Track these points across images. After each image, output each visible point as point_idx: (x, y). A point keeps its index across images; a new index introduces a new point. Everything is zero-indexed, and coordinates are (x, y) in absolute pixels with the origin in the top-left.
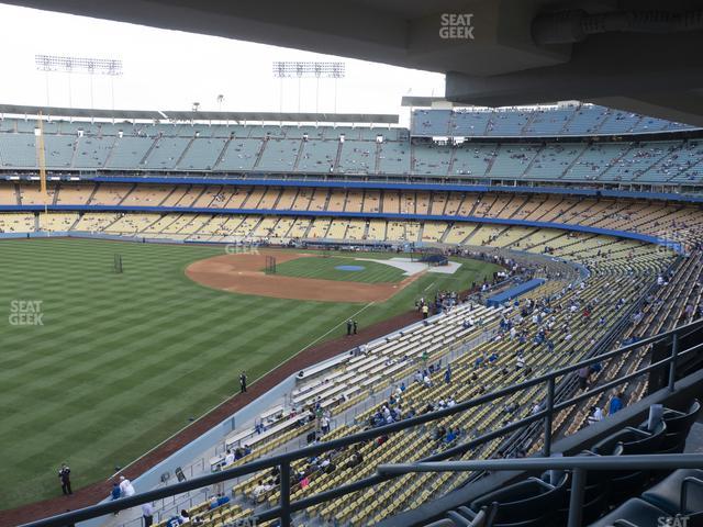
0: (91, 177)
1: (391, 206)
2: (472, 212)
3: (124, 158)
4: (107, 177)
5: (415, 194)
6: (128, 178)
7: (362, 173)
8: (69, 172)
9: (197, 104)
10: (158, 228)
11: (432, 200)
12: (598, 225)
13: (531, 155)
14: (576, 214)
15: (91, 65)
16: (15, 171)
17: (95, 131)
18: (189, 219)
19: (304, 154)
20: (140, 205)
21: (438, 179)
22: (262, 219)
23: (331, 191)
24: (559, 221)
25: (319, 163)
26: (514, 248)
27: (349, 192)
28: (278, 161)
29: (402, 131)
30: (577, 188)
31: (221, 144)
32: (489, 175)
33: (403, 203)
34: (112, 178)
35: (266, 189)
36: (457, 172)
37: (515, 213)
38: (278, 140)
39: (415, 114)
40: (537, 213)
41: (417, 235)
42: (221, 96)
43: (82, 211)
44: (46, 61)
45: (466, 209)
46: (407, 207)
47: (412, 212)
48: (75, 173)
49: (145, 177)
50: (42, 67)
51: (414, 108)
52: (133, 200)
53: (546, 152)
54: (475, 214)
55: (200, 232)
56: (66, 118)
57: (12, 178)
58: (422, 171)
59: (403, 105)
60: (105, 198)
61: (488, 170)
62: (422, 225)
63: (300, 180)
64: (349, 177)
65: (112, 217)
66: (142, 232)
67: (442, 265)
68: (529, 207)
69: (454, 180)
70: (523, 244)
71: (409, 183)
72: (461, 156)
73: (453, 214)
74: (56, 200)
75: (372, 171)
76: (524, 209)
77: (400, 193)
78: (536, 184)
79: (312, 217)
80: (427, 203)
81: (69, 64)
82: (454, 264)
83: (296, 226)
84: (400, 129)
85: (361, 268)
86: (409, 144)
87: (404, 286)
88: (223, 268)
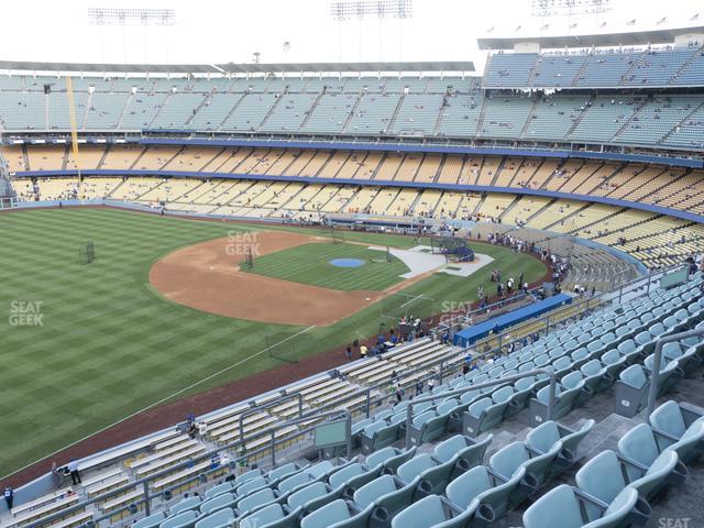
0: (136, 139)
1: (450, 174)
2: (545, 183)
3: (171, 118)
4: (153, 140)
5: (483, 159)
6: (172, 140)
7: (418, 135)
8: (115, 134)
9: (257, 54)
10: (192, 197)
11: (501, 167)
12: (696, 211)
13: (628, 112)
15: (144, 17)
16: (62, 134)
17: (149, 87)
18: (228, 185)
19: (361, 107)
20: (182, 169)
21: (509, 142)
22: (305, 187)
23: (386, 155)
24: (650, 201)
26: (582, 235)
27: (405, 156)
28: (329, 120)
29: (477, 81)
30: (679, 157)
31: (272, 99)
32: (570, 137)
33: (467, 168)
34: (158, 139)
35: (316, 152)
36: (533, 133)
37: (599, 187)
38: (334, 94)
39: (492, 61)
40: (629, 187)
41: (471, 210)
42: (287, 43)
43: (126, 175)
44: (99, 14)
45: (539, 178)
46: (468, 175)
47: (472, 182)
48: (123, 134)
49: (190, 138)
50: (95, 21)
51: (496, 52)
52: (178, 164)
54: (548, 187)
55: (233, 203)
56: (121, 75)
57: (59, 141)
58: (491, 132)
59: (481, 48)
60: (151, 161)
61: (571, 131)
62: (483, 198)
63: (349, 142)
64: (404, 139)
65: (152, 182)
66: (174, 201)
67: (465, 260)
68: (617, 180)
69: (528, 143)
70: (595, 230)
71: (473, 146)
72: (542, 111)
73: (520, 186)
74: (101, 163)
75: (431, 132)
76: (611, 181)
77: (465, 158)
78: (628, 150)
79: (358, 186)
80: (494, 170)
81: (122, 16)
82: (484, 260)
83: (337, 197)
84: (475, 78)
85: (361, 262)
86: (481, 97)
87: (379, 299)
88: (202, 259)
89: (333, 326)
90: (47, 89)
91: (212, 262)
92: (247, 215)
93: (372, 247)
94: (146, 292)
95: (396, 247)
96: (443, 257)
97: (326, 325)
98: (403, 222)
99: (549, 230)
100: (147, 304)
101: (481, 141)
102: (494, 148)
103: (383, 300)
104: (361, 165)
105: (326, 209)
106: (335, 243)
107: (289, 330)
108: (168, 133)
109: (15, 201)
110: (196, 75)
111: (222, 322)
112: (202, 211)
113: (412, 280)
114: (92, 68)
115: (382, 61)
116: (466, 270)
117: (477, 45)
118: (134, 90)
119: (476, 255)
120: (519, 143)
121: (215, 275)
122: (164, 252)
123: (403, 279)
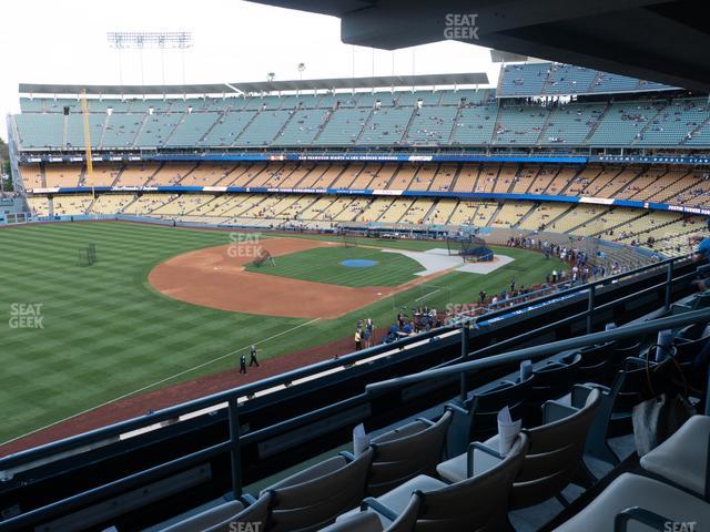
0: (151, 156)
1: (465, 184)
2: (564, 190)
3: (186, 134)
4: (167, 156)
5: (499, 168)
6: (186, 156)
7: (432, 145)
8: (131, 151)
9: (272, 75)
10: (204, 210)
11: (518, 175)
13: (647, 115)
14: (701, 192)
15: (162, 40)
16: (78, 152)
17: (164, 108)
18: (240, 199)
19: (371, 124)
20: (195, 185)
21: (525, 149)
22: (318, 200)
23: (398, 167)
24: (675, 201)
25: (386, 134)
26: (606, 238)
27: (420, 166)
28: (341, 133)
29: (491, 92)
30: (703, 156)
31: (285, 116)
32: (588, 142)
33: (483, 177)
34: (173, 156)
35: (328, 167)
36: (550, 139)
37: (620, 191)
38: (347, 109)
39: (506, 70)
40: (648, 191)
41: (488, 217)
42: (302, 65)
43: (140, 192)
44: (118, 38)
45: (557, 184)
46: (485, 184)
47: (488, 190)
48: (136, 152)
49: (203, 155)
50: (114, 44)
51: (506, 64)
52: (191, 180)
53: (670, 110)
54: (568, 192)
55: (245, 215)
56: (139, 97)
57: (76, 159)
58: (506, 140)
59: (494, 61)
60: (166, 178)
61: (589, 137)
62: (500, 206)
64: (418, 149)
65: (165, 198)
66: (186, 214)
68: (640, 183)
69: (544, 149)
70: (618, 233)
71: (488, 154)
72: (559, 119)
73: (538, 193)
74: (117, 181)
75: (445, 142)
76: (632, 186)
77: (481, 167)
78: (650, 152)
79: (372, 198)
80: (511, 178)
81: (140, 40)
82: (503, 260)
83: (351, 208)
84: (489, 90)
85: (372, 263)
86: (496, 107)
87: (392, 294)
88: (206, 261)
89: (340, 319)
90: (66, 111)
91: (217, 264)
92: (259, 225)
93: (385, 250)
94: (143, 289)
96: (461, 259)
97: (333, 317)
98: (418, 229)
99: (571, 233)
100: (141, 300)
102: (511, 157)
103: (395, 295)
104: (375, 176)
105: (338, 218)
106: (347, 247)
107: (292, 322)
108: (182, 150)
109: (29, 215)
110: (212, 95)
111: (218, 315)
112: (215, 222)
113: (426, 277)
114: (111, 90)
115: (395, 75)
116: (483, 268)
118: (151, 110)
119: (494, 255)
120: (536, 150)
121: (218, 274)
122: (170, 256)
123: (417, 277)
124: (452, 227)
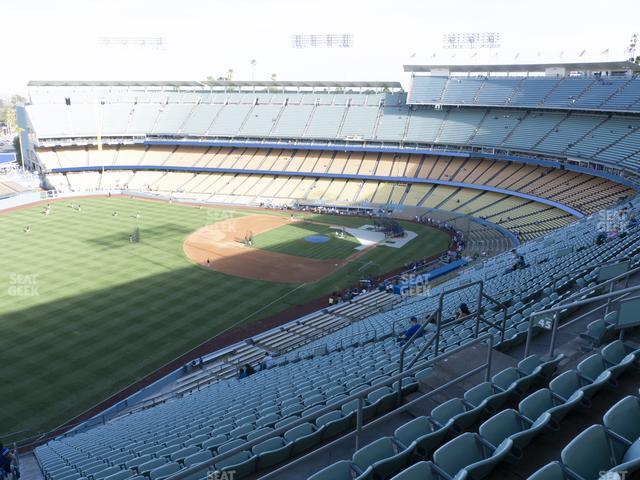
0: (141, 141)
1: (384, 168)
4: (154, 141)
5: (408, 157)
6: (170, 142)
7: (359, 139)
8: (125, 137)
9: (230, 71)
10: (190, 186)
11: (422, 162)
16: (84, 138)
21: (427, 145)
22: (275, 178)
23: (335, 153)
27: (350, 154)
29: (403, 96)
30: (545, 160)
31: (245, 109)
32: (471, 142)
33: (397, 163)
34: (158, 141)
35: (281, 151)
37: (491, 179)
42: (254, 61)
43: (136, 169)
44: (108, 42)
45: (449, 172)
46: (398, 170)
47: (401, 175)
48: (128, 137)
49: (183, 141)
53: (529, 120)
54: (456, 179)
56: (124, 88)
58: (414, 137)
59: (405, 72)
61: (472, 138)
62: (409, 187)
63: (308, 144)
64: (350, 142)
66: (177, 191)
67: (398, 236)
68: (505, 173)
69: (441, 145)
71: (401, 148)
73: (436, 178)
74: (115, 161)
76: (501, 175)
77: (395, 156)
78: (512, 153)
79: (316, 178)
80: (417, 165)
82: (411, 235)
83: (300, 187)
84: (402, 93)
86: (406, 110)
87: (344, 264)
89: (317, 283)
90: (68, 102)
91: (223, 240)
92: (235, 202)
95: (349, 227)
96: (382, 235)
97: (313, 282)
98: (352, 206)
99: (457, 211)
101: (406, 144)
102: (417, 150)
103: (346, 266)
104: (317, 161)
107: (290, 286)
108: (166, 137)
109: (56, 192)
112: (200, 199)
113: (363, 251)
116: (399, 243)
117: (403, 69)
119: (405, 231)
120: (435, 145)
123: (357, 251)
124: (376, 205)
